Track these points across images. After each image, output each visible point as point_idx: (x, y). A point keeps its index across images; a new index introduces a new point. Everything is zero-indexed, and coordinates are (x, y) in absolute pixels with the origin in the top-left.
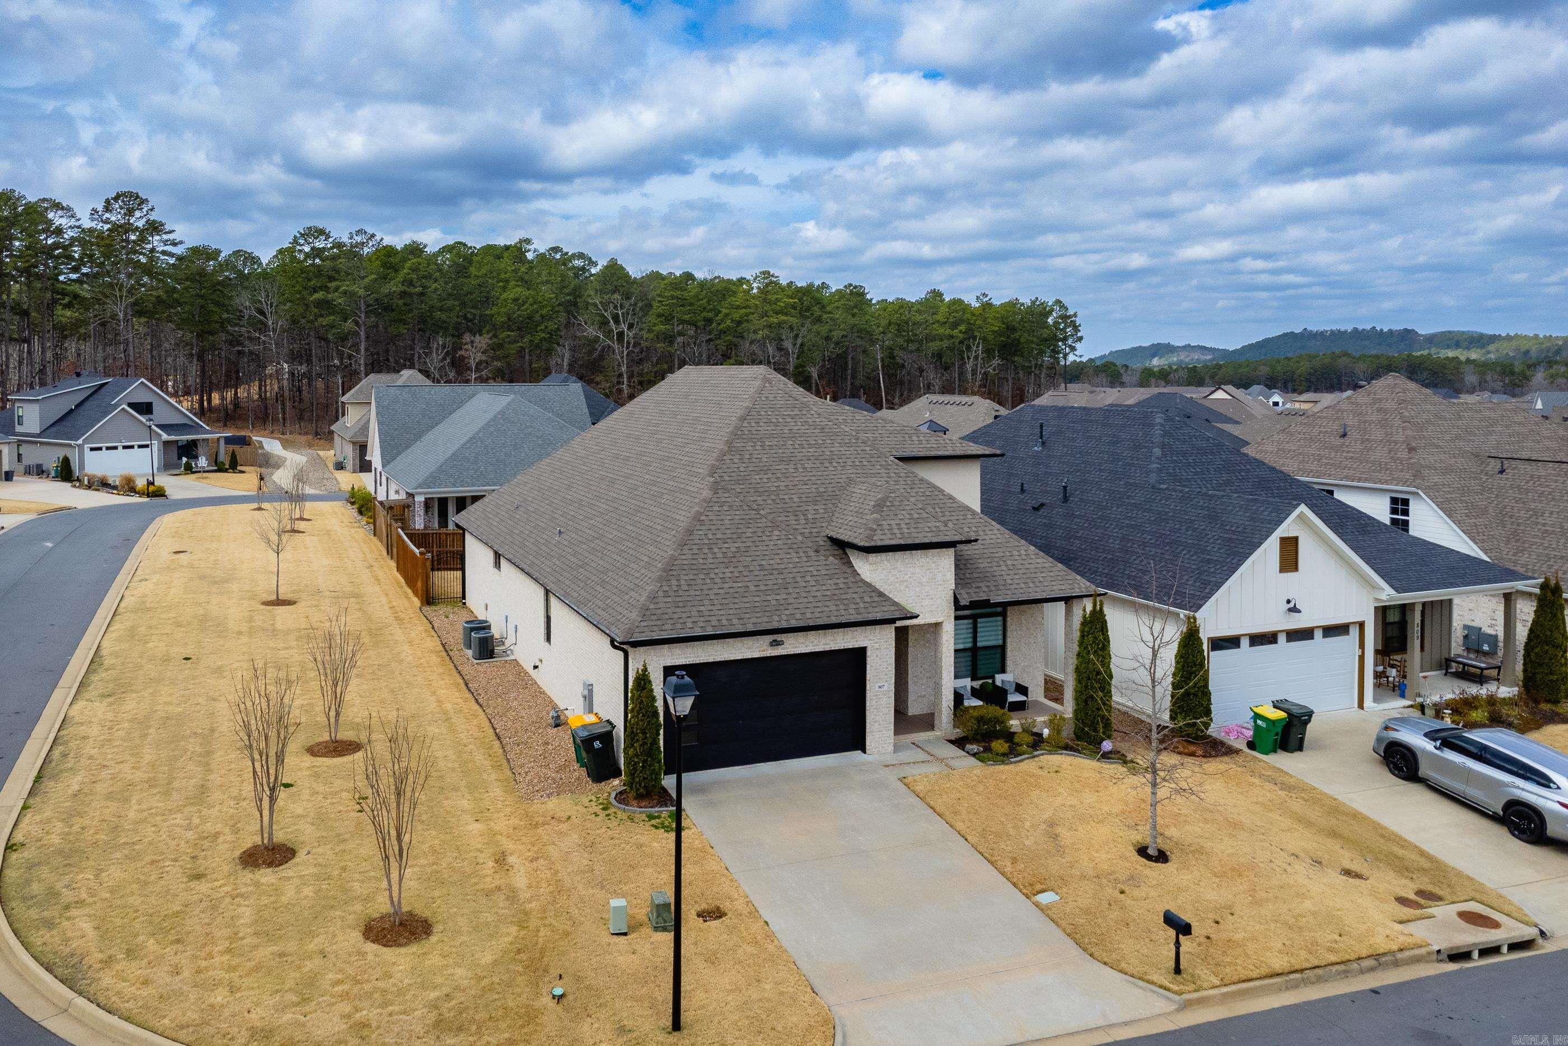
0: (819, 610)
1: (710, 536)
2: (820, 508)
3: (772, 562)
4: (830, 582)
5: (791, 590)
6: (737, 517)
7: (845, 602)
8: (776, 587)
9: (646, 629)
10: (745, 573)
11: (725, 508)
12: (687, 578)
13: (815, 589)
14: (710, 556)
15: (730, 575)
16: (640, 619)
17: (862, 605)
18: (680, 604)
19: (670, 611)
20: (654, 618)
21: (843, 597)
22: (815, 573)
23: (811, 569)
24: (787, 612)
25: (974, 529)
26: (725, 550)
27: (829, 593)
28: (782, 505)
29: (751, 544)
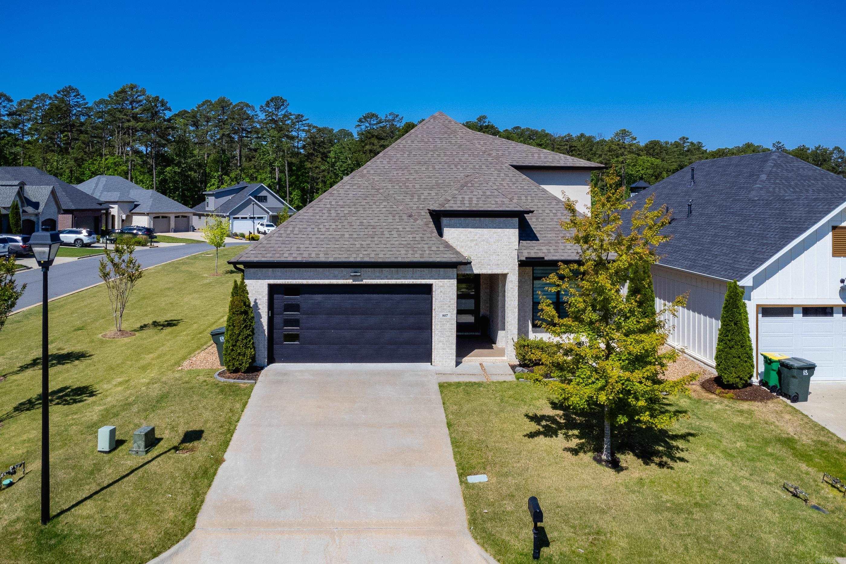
0: (391, 253)
1: (333, 203)
2: (433, 193)
3: (370, 221)
4: (409, 236)
5: (376, 239)
6: (360, 193)
7: (415, 249)
8: (366, 236)
9: (252, 255)
10: (346, 227)
11: (354, 187)
12: (301, 227)
13: (396, 239)
14: (327, 215)
15: (334, 227)
16: (252, 249)
17: (427, 252)
18: (287, 242)
19: (277, 246)
20: (264, 249)
21: (415, 246)
22: (401, 230)
23: (398, 227)
24: (365, 253)
25: (554, 212)
26: (339, 212)
27: (405, 243)
28: (405, 190)
29: (361, 209)
